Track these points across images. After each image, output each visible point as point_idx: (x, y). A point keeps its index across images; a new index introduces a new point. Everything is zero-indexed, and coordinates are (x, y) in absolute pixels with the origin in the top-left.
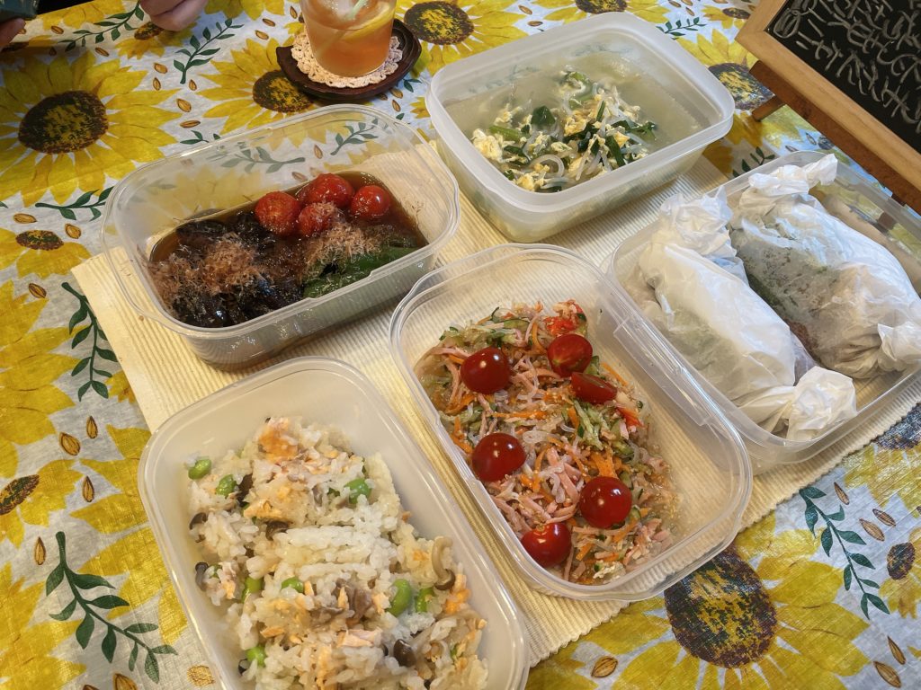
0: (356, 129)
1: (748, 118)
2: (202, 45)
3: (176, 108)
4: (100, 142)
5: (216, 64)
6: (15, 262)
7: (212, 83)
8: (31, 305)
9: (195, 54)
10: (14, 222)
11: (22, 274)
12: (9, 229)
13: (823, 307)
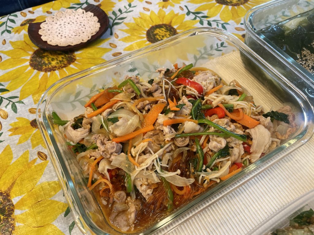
0: (203, 51)
2: (118, 15)
3: (109, 47)
4: (72, 66)
5: (126, 24)
6: (30, 138)
7: (125, 33)
8: (39, 165)
9: (115, 19)
10: (29, 113)
11: (34, 146)
12: (26, 117)
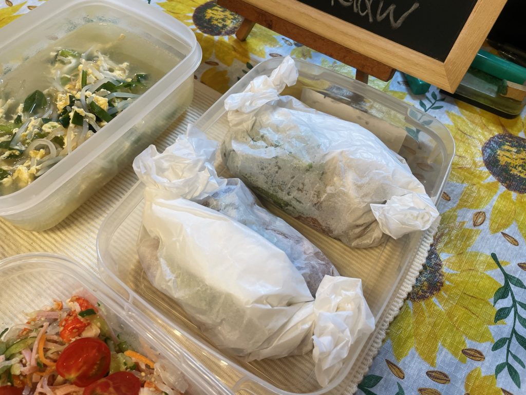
1: (235, 41)
13: (322, 199)
